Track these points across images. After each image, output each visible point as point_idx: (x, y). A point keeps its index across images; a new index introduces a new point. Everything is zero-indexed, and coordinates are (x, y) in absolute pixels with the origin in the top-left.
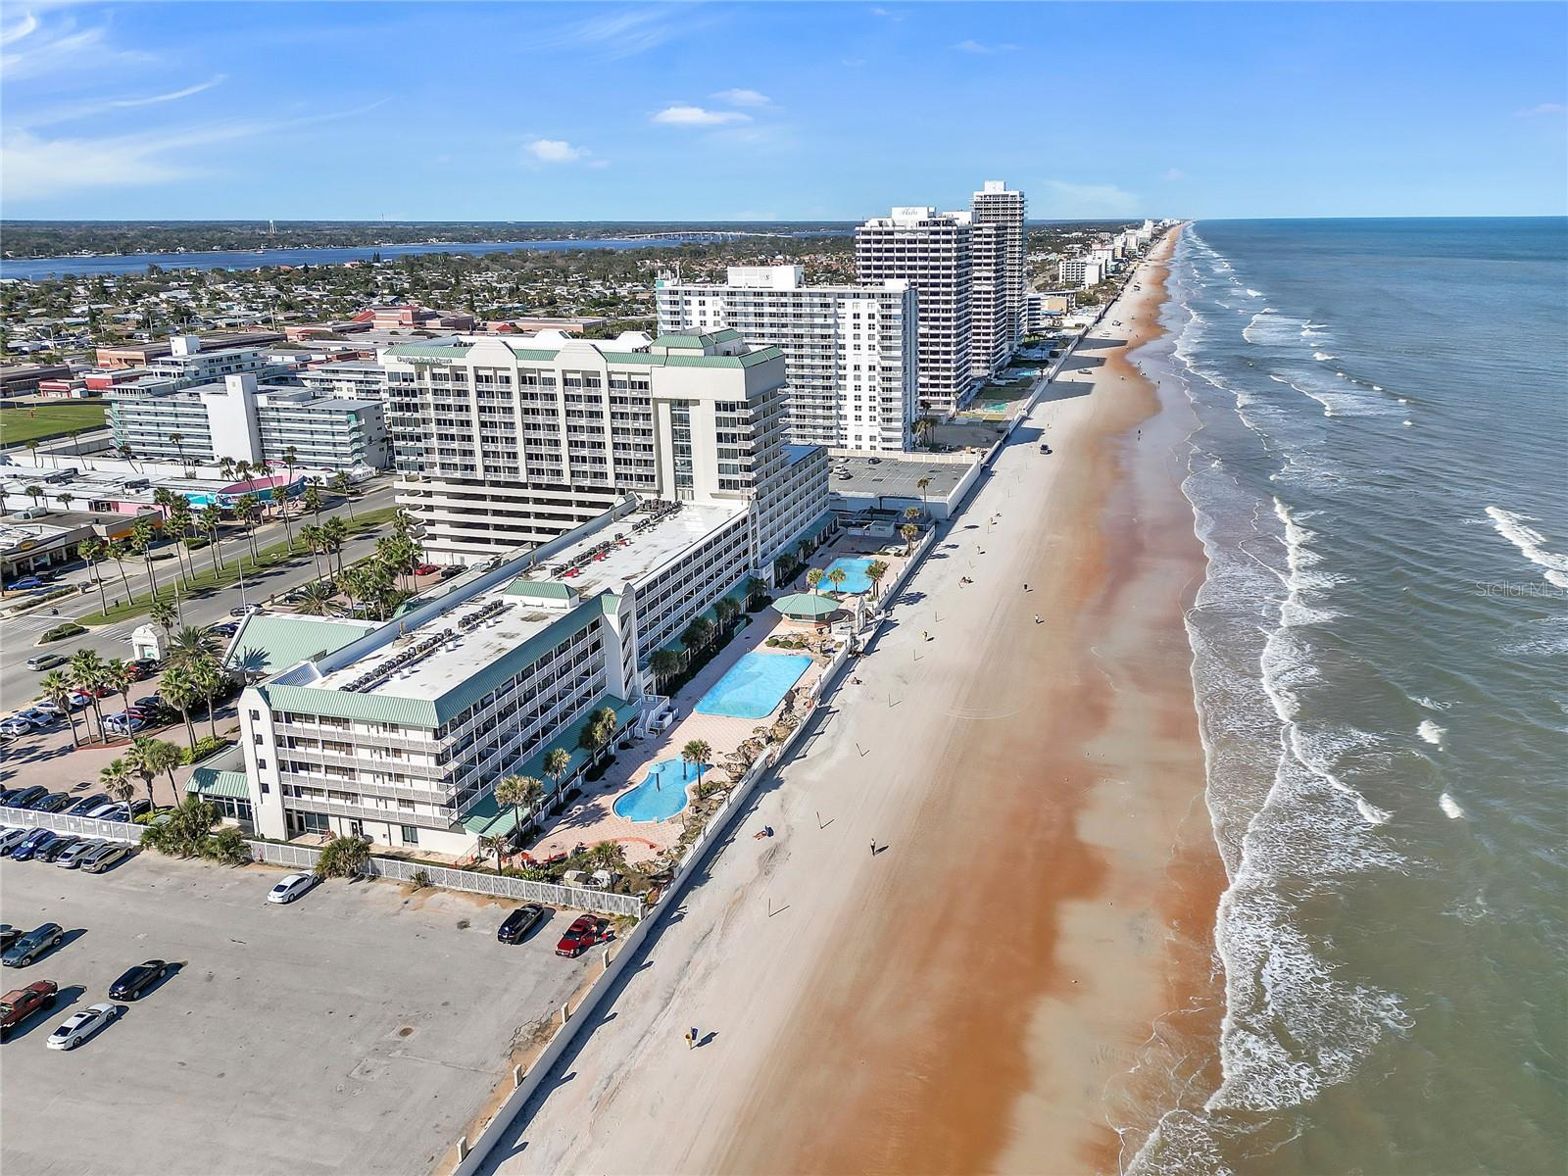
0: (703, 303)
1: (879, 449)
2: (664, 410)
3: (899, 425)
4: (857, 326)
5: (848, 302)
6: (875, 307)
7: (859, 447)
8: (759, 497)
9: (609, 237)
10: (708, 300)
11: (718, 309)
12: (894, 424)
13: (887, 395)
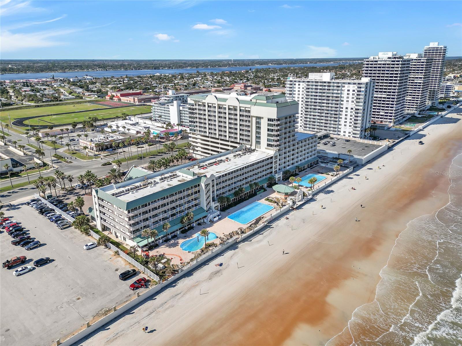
0: (299, 85)
1: (351, 137)
2: (254, 119)
3: (359, 129)
4: (348, 94)
5: (346, 86)
6: (355, 87)
7: (344, 135)
8: (279, 150)
9: (320, 63)
10: (301, 84)
11: (303, 87)
12: (358, 129)
13: (356, 118)
